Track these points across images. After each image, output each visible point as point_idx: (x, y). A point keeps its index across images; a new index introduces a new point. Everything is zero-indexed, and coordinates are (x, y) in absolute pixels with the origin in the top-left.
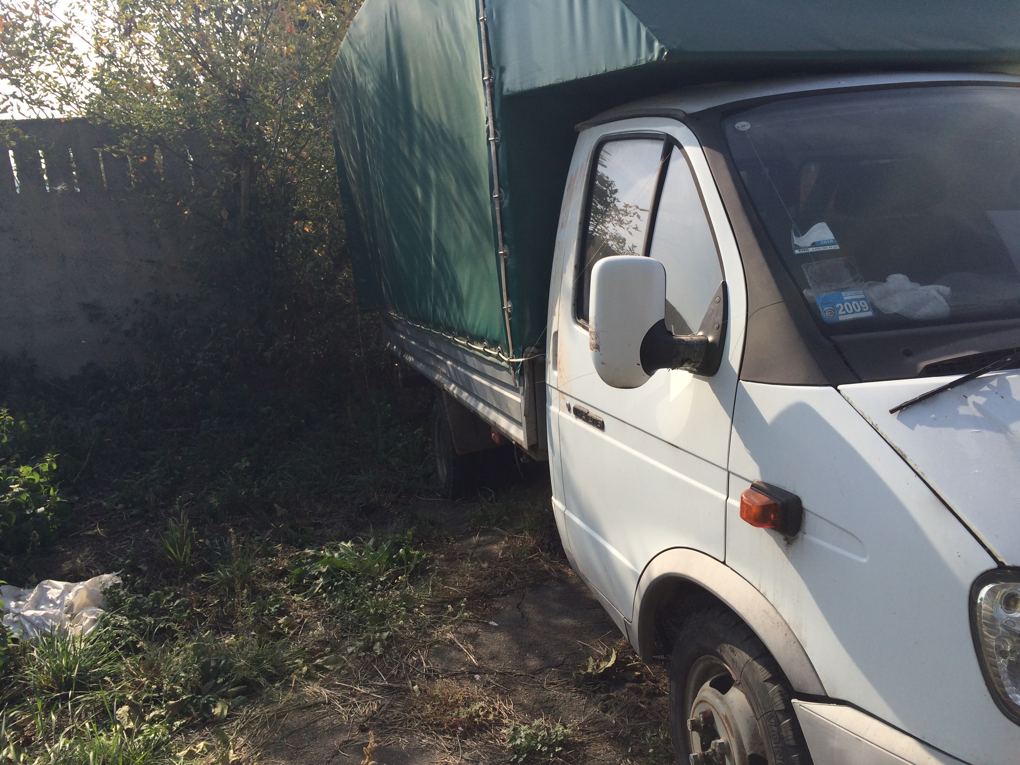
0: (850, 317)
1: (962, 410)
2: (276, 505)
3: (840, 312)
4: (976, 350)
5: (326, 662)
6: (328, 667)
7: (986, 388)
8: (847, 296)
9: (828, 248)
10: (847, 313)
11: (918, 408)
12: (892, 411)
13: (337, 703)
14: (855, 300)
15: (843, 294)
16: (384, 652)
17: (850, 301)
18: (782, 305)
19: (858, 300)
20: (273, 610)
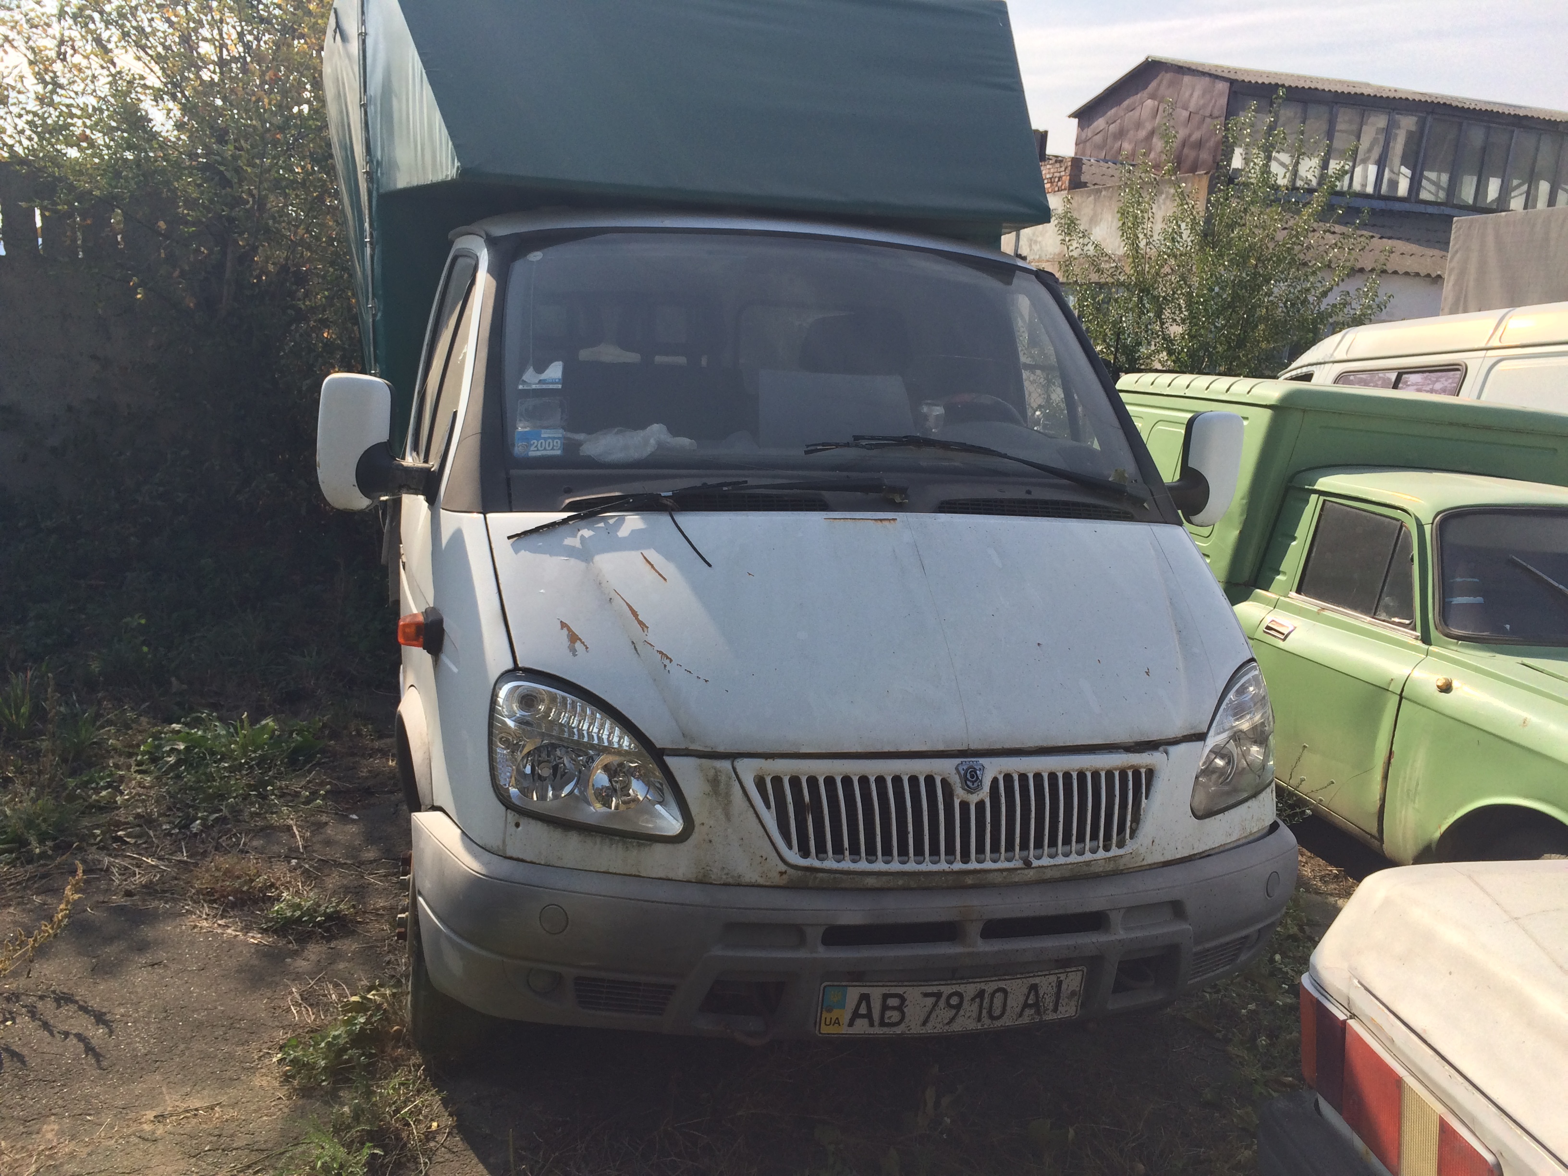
0: (539, 454)
1: (569, 541)
2: (173, 679)
3: (532, 448)
4: (620, 491)
5: (129, 835)
6: (128, 840)
7: (602, 525)
8: (545, 434)
9: (551, 386)
10: (538, 450)
11: (535, 536)
12: (509, 538)
13: (115, 870)
14: (549, 438)
15: (543, 431)
16: (202, 831)
17: (545, 439)
18: (479, 436)
19: (554, 438)
20: (102, 784)
